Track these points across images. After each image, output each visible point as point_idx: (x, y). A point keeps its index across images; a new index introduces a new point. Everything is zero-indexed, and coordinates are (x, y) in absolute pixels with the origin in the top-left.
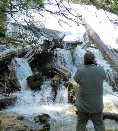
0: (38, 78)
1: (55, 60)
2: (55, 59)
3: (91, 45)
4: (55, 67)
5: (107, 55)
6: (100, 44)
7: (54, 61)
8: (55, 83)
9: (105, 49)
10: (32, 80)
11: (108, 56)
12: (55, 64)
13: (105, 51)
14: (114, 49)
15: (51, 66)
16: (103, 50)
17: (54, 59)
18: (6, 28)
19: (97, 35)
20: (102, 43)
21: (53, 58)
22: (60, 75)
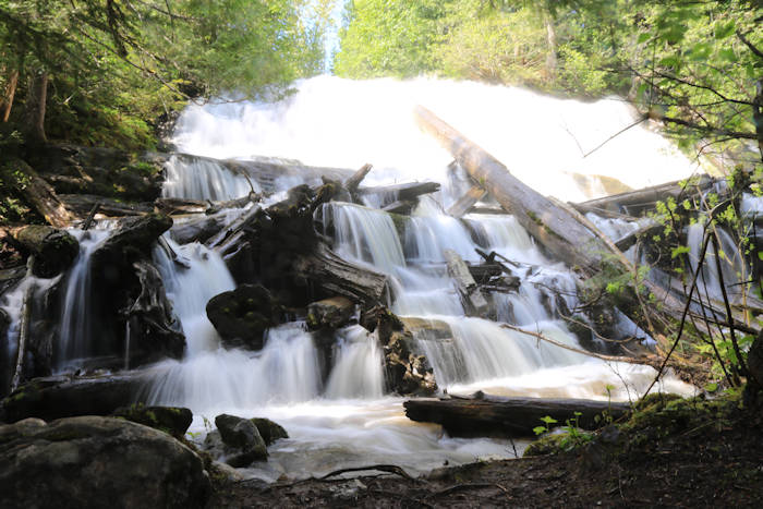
0: (250, 300)
1: (326, 243)
2: (327, 238)
3: (478, 204)
4: (327, 268)
5: (542, 224)
6: (511, 190)
7: (322, 246)
8: (322, 316)
9: (534, 207)
10: (227, 310)
11: (546, 228)
12: (327, 256)
13: (534, 213)
14: (569, 203)
15: (313, 266)
16: (525, 209)
17: (322, 240)
18: (161, 172)
19: (496, 162)
20: (518, 186)
21: (318, 234)
22: (350, 293)
